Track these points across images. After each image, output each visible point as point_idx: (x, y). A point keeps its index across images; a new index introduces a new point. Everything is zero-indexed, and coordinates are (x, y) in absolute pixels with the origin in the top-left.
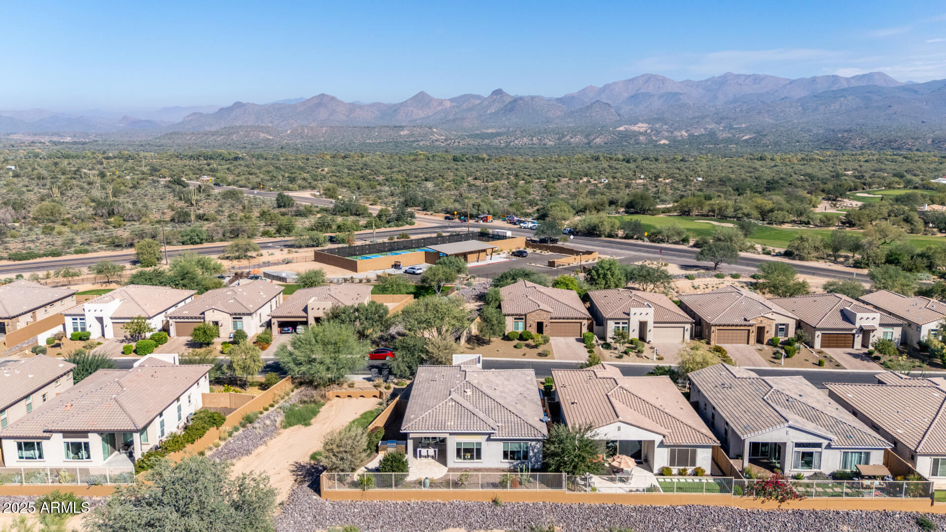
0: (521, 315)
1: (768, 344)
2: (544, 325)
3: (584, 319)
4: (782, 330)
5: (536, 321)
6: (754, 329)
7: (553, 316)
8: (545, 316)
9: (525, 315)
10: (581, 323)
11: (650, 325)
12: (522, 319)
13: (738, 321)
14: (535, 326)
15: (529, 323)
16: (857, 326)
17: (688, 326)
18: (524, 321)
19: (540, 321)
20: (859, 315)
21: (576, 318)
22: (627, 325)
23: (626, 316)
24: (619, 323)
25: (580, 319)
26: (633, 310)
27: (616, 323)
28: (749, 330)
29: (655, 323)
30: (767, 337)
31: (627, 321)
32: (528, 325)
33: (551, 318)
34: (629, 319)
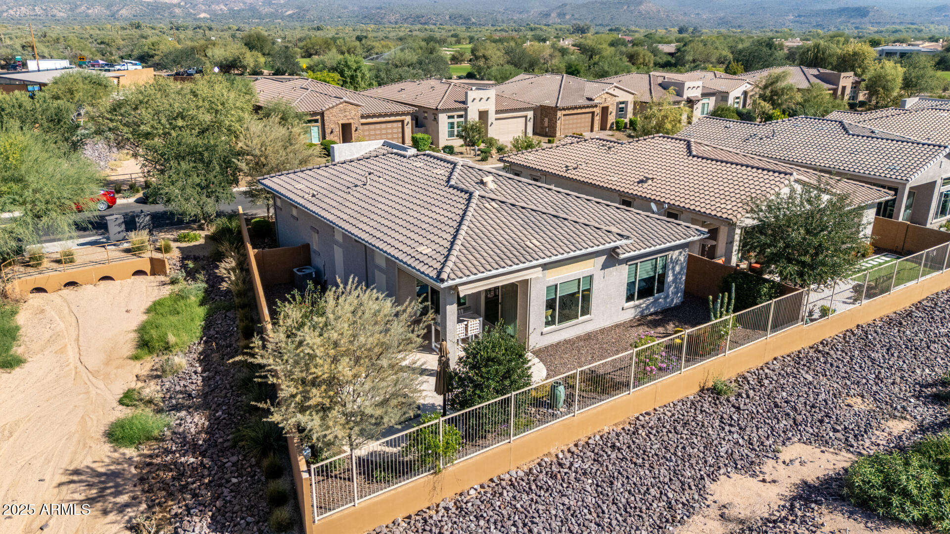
0: (315, 114)
1: (611, 129)
2: (353, 129)
3: (406, 114)
4: (622, 110)
5: (341, 122)
6: (598, 110)
7: (365, 112)
8: (354, 113)
9: (322, 114)
10: (402, 122)
11: (492, 116)
12: (316, 121)
13: (582, 102)
14: (338, 130)
15: (329, 126)
16: (685, 97)
17: (530, 114)
18: (319, 124)
19: (345, 121)
20: (687, 85)
21: (397, 114)
22: (462, 119)
23: (462, 106)
24: (452, 117)
25: (403, 114)
26: (472, 95)
27: (449, 117)
28: (593, 113)
29: (497, 112)
30: (611, 119)
31: (462, 113)
32: (328, 131)
33: (362, 117)
34: (466, 110)
